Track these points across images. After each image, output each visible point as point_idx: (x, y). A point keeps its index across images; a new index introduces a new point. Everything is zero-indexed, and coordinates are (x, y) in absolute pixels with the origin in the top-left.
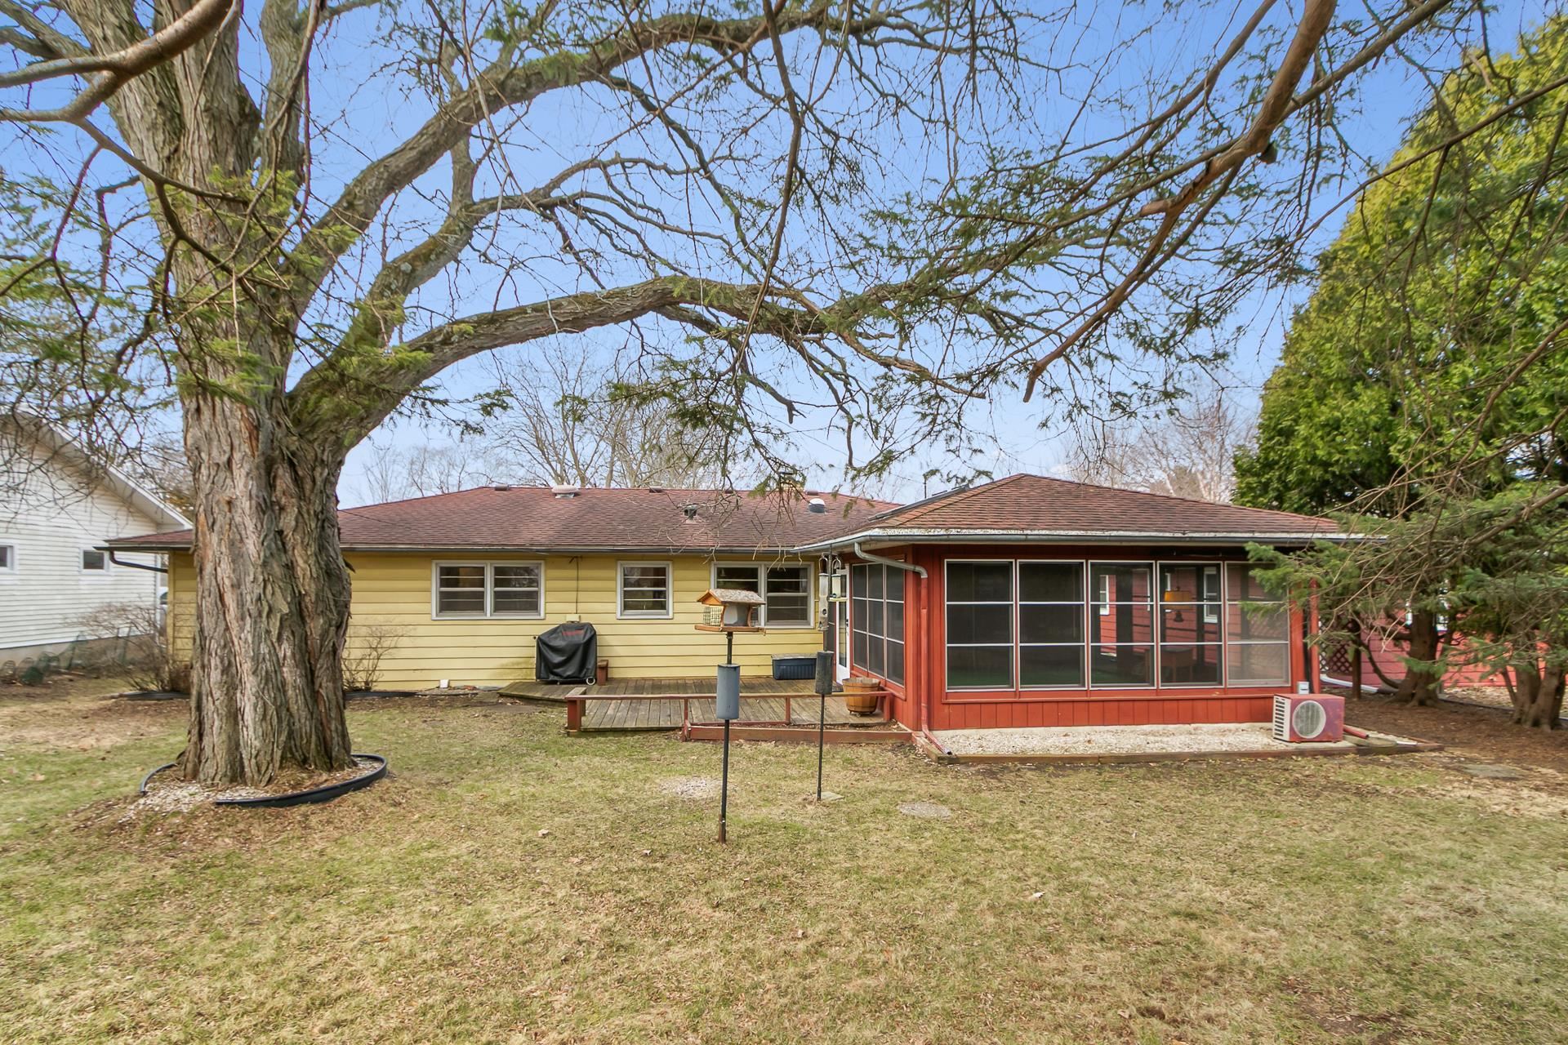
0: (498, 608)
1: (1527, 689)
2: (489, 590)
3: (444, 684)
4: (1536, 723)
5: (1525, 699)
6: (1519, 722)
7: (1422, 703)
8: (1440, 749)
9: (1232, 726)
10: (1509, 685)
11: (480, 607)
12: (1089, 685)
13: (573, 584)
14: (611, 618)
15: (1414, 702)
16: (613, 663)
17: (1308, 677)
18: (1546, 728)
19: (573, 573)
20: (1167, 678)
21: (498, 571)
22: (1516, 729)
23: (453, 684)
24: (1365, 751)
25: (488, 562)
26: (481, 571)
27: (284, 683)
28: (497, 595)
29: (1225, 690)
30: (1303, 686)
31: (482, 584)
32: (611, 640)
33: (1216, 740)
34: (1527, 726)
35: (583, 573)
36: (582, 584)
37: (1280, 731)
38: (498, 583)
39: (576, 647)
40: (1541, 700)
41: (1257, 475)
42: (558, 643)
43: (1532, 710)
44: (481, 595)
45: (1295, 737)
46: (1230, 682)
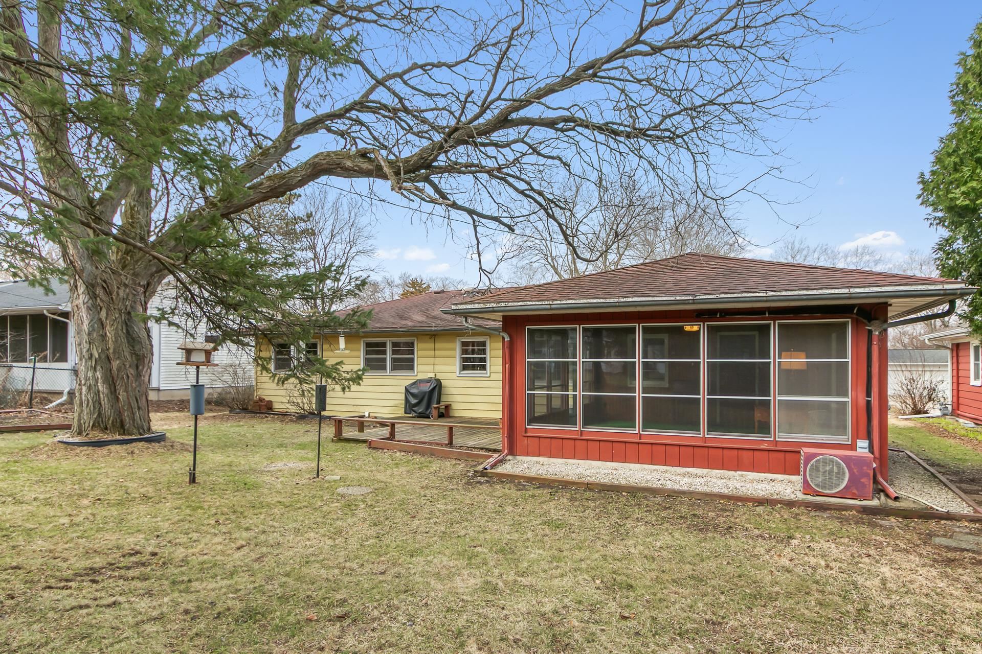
0: (394, 368)
2: (389, 356)
3: (367, 414)
11: (384, 368)
13: (432, 353)
14: (454, 376)
16: (454, 406)
19: (431, 345)
21: (395, 345)
23: (370, 415)
25: (388, 339)
26: (384, 345)
27: (98, 391)
28: (394, 360)
31: (384, 353)
32: (453, 391)
35: (438, 345)
36: (438, 353)
38: (394, 352)
39: (424, 394)
42: (414, 391)
44: (385, 360)
45: (810, 490)
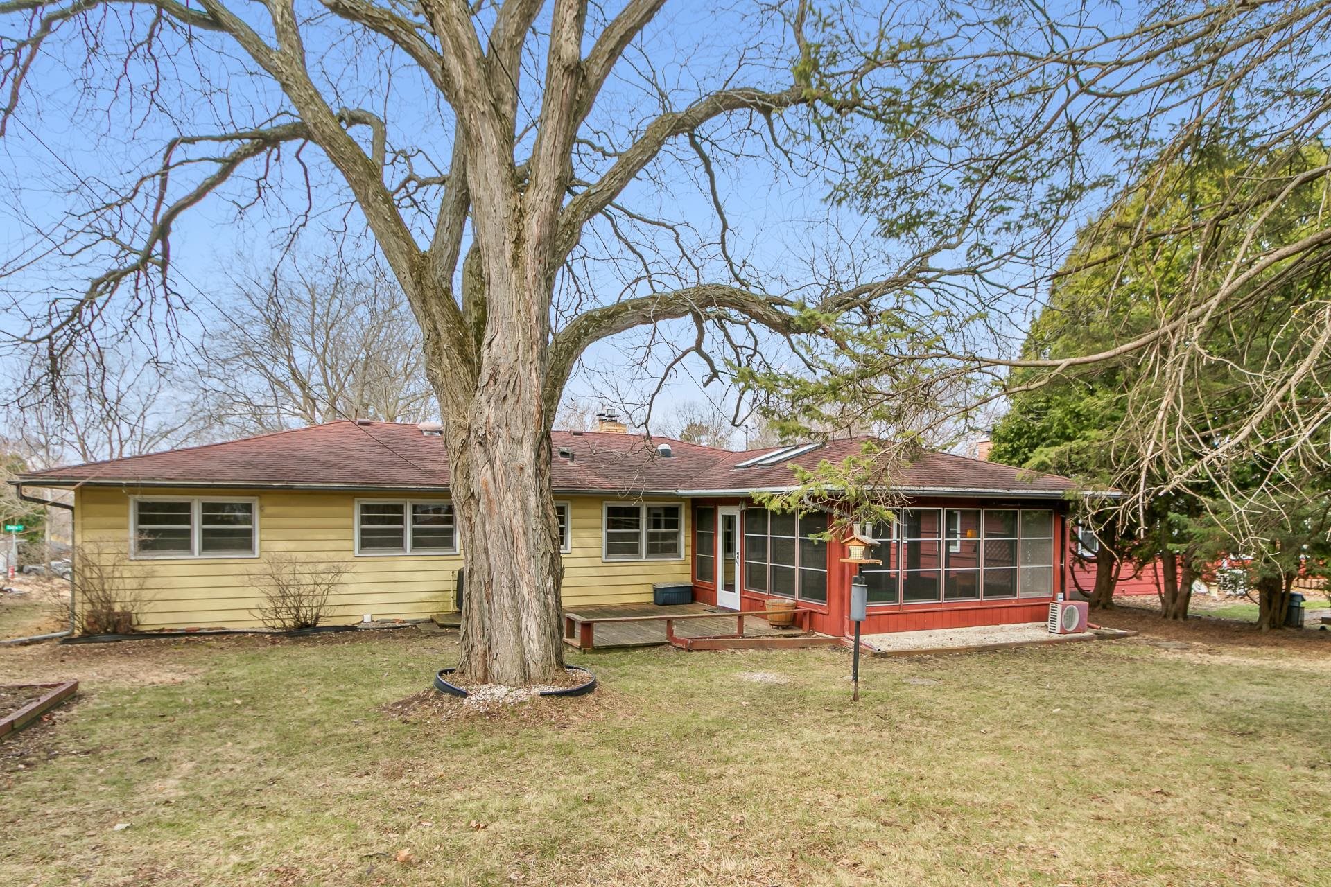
1: (1170, 595)
2: (408, 527)
3: (367, 618)
4: (1175, 617)
5: (1169, 601)
6: (1165, 616)
7: (1104, 607)
8: (1137, 635)
9: (1021, 625)
10: (1160, 593)
12: (943, 600)
15: (1100, 607)
17: (1063, 590)
18: (1181, 620)
20: (986, 594)
22: (1165, 621)
23: (376, 618)
24: (1102, 637)
25: (408, 500)
26: (397, 509)
29: (1017, 600)
30: (1060, 595)
31: (401, 521)
33: (1019, 634)
34: (1170, 619)
37: (1053, 628)
40: (1178, 601)
41: (1011, 441)
43: (1173, 608)
45: (1064, 632)
46: (1021, 595)
